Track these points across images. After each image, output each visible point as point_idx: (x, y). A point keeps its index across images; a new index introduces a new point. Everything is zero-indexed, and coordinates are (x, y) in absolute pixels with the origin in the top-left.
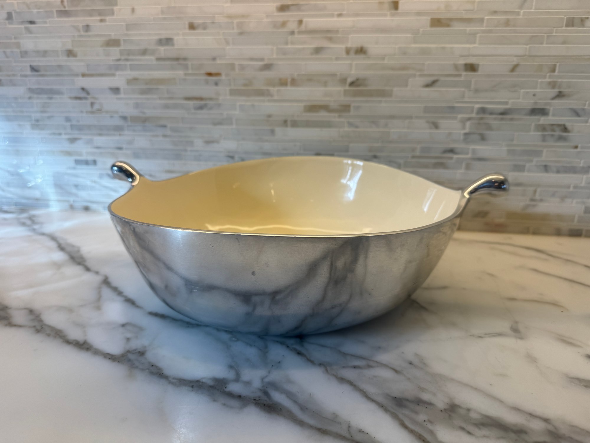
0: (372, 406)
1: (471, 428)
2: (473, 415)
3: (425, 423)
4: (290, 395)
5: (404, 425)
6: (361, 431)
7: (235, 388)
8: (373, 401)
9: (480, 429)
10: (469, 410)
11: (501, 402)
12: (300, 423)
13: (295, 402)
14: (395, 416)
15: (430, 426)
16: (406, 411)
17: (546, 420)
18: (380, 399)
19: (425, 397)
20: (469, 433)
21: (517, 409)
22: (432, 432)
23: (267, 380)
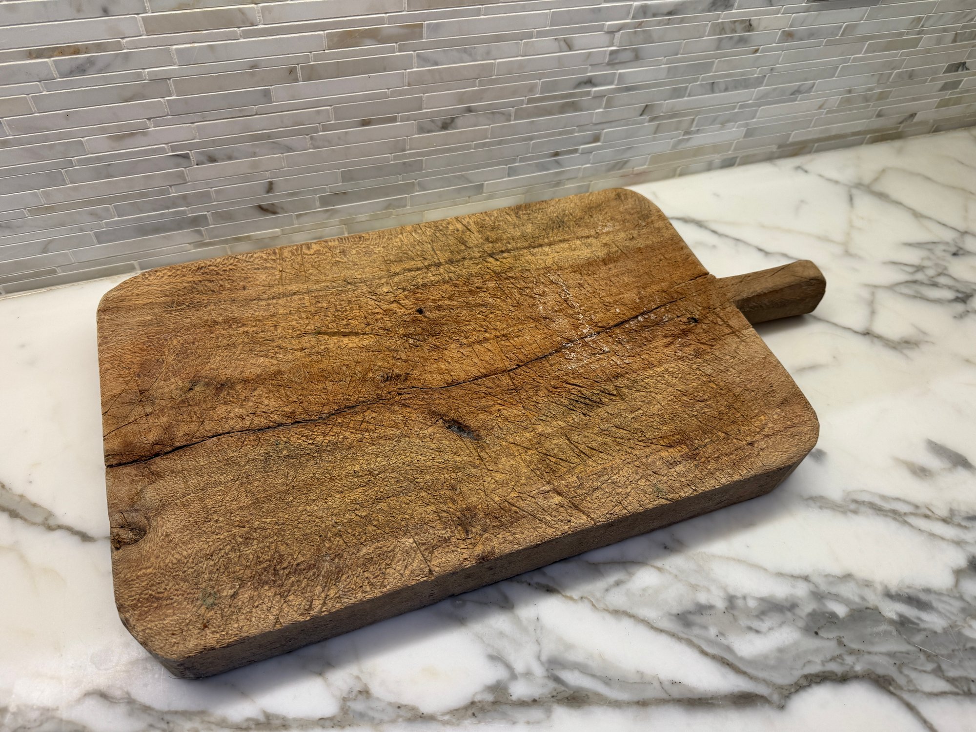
0: (664, 640)
1: (756, 624)
2: (752, 604)
3: (719, 639)
4: (582, 668)
5: (704, 653)
6: (674, 683)
7: (519, 690)
8: (661, 631)
9: (762, 620)
10: (744, 598)
11: (765, 570)
12: (616, 704)
13: (593, 676)
14: (690, 643)
15: (724, 641)
16: (696, 631)
17: (806, 579)
18: (666, 624)
19: (703, 598)
20: (757, 632)
21: (780, 575)
22: (729, 649)
23: (544, 658)
